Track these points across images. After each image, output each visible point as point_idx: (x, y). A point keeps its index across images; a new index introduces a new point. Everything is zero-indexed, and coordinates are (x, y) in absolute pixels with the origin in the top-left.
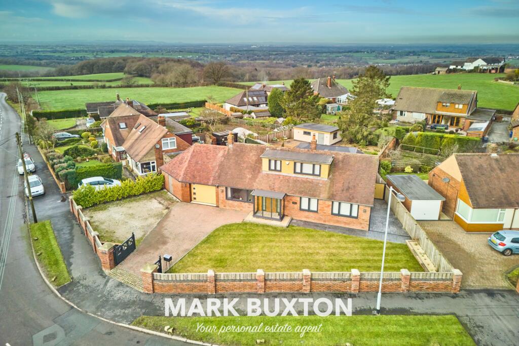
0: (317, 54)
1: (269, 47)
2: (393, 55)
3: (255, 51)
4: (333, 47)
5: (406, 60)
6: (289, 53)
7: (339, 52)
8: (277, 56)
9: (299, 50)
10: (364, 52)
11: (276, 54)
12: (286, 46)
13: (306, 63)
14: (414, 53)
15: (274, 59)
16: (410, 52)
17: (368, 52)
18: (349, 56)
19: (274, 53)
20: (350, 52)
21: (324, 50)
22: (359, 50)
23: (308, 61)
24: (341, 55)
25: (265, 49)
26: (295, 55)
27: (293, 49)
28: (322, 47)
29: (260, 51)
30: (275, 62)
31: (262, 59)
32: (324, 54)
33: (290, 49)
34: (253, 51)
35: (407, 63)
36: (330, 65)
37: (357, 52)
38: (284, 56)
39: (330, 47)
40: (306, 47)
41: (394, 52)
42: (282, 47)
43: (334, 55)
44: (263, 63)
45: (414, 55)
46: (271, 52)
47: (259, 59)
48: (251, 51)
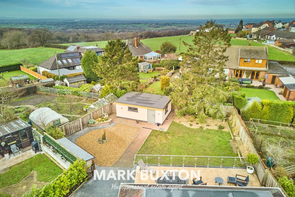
0: (116, 25)
1: (86, 21)
2: (158, 25)
3: (77, 23)
4: (125, 21)
5: (165, 28)
6: (99, 24)
7: (128, 24)
8: (92, 26)
9: (105, 22)
10: (142, 24)
11: (91, 25)
12: (96, 20)
13: (110, 30)
14: (169, 24)
15: (90, 28)
16: (166, 24)
17: (144, 24)
18: (134, 26)
19: (90, 24)
20: (135, 24)
21: (120, 23)
22: (139, 23)
23: (111, 29)
24: (130, 25)
25: (83, 22)
26: (103, 26)
27: (101, 22)
28: (118, 21)
29: (81, 23)
30: (91, 30)
31: (83, 28)
32: (120, 25)
33: (99, 22)
34: (76, 23)
35: (166, 30)
36: (124, 31)
37: (138, 24)
38: (96, 26)
39: (123, 21)
40: (109, 21)
41: (158, 24)
42: (94, 21)
43: (125, 26)
44: (84, 31)
45: (168, 25)
46: (88, 24)
47: (80, 28)
48: (74, 23)
